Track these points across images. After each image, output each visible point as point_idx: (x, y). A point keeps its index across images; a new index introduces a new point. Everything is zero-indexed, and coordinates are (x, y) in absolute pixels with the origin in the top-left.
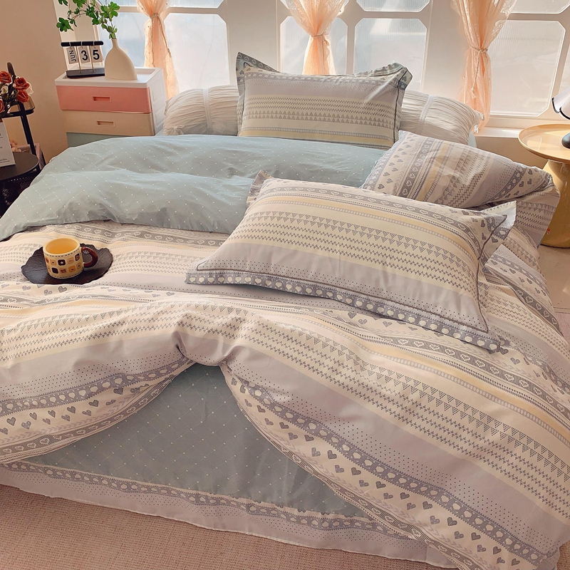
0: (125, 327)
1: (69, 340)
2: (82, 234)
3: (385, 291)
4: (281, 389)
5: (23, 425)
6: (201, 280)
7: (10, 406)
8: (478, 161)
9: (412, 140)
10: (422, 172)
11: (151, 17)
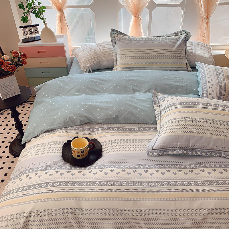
6: (156, 154)
9: (209, 68)
10: (223, 85)
11: (59, 11)
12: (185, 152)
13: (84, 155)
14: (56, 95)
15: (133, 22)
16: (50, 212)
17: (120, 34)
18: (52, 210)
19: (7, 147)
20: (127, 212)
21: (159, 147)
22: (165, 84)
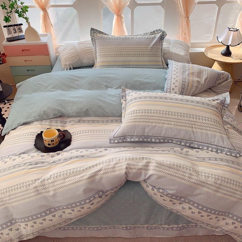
0: (102, 172)
1: (79, 181)
2: (52, 124)
3: (193, 138)
4: (171, 188)
5: (59, 216)
6: (116, 141)
7: (52, 210)
8: (204, 72)
9: (177, 66)
10: (187, 81)
11: (42, 10)
13: (55, 144)
14: (34, 92)
15: (116, 20)
17: (99, 33)
21: (119, 135)
22: (135, 81)
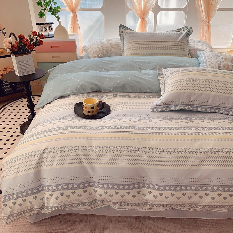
6: (159, 110)
9: (209, 53)
10: (222, 63)
11: (72, 12)
12: (186, 108)
13: (94, 111)
15: (140, 24)
16: (63, 149)
17: (128, 29)
18: (65, 147)
19: (17, 128)
20: (133, 149)
21: (162, 103)
22: (168, 64)
